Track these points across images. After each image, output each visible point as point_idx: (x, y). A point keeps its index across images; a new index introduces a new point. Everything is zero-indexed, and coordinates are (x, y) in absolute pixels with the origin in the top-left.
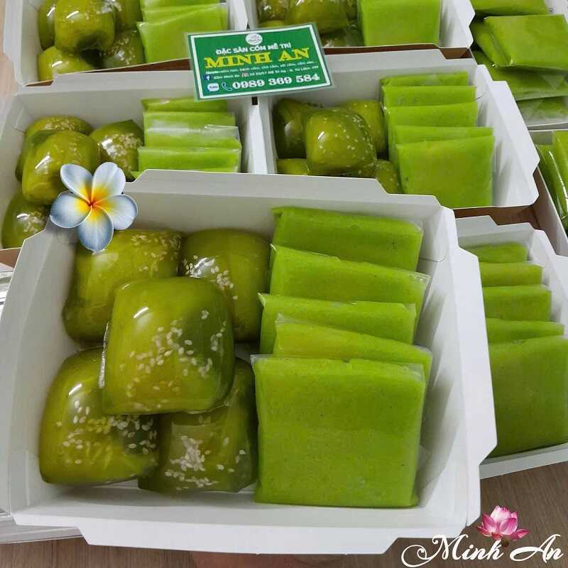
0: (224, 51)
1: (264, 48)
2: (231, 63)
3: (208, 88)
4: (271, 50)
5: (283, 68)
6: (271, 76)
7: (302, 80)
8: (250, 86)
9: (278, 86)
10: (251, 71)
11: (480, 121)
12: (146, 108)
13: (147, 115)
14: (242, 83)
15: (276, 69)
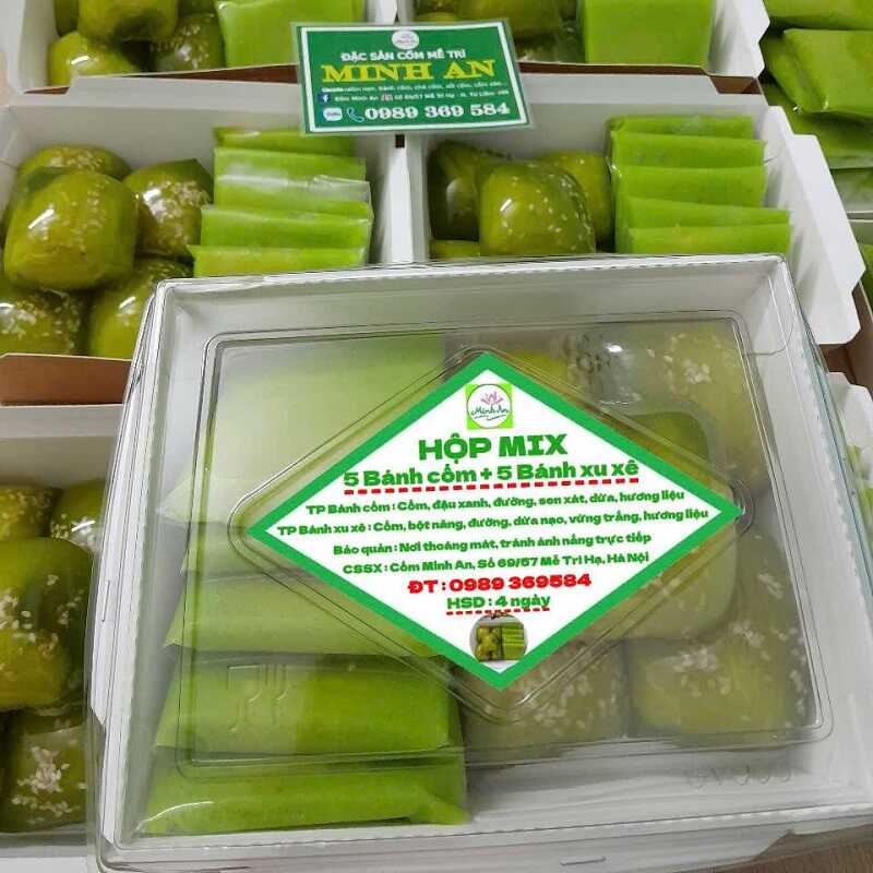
0: (354, 56)
1: (421, 55)
2: (364, 77)
3: (325, 116)
4: (433, 59)
5: (450, 91)
6: (429, 102)
7: (481, 113)
8: (394, 116)
9: (439, 120)
10: (396, 91)
11: (769, 199)
12: (220, 142)
13: (221, 153)
14: (381, 110)
15: (440, 91)
